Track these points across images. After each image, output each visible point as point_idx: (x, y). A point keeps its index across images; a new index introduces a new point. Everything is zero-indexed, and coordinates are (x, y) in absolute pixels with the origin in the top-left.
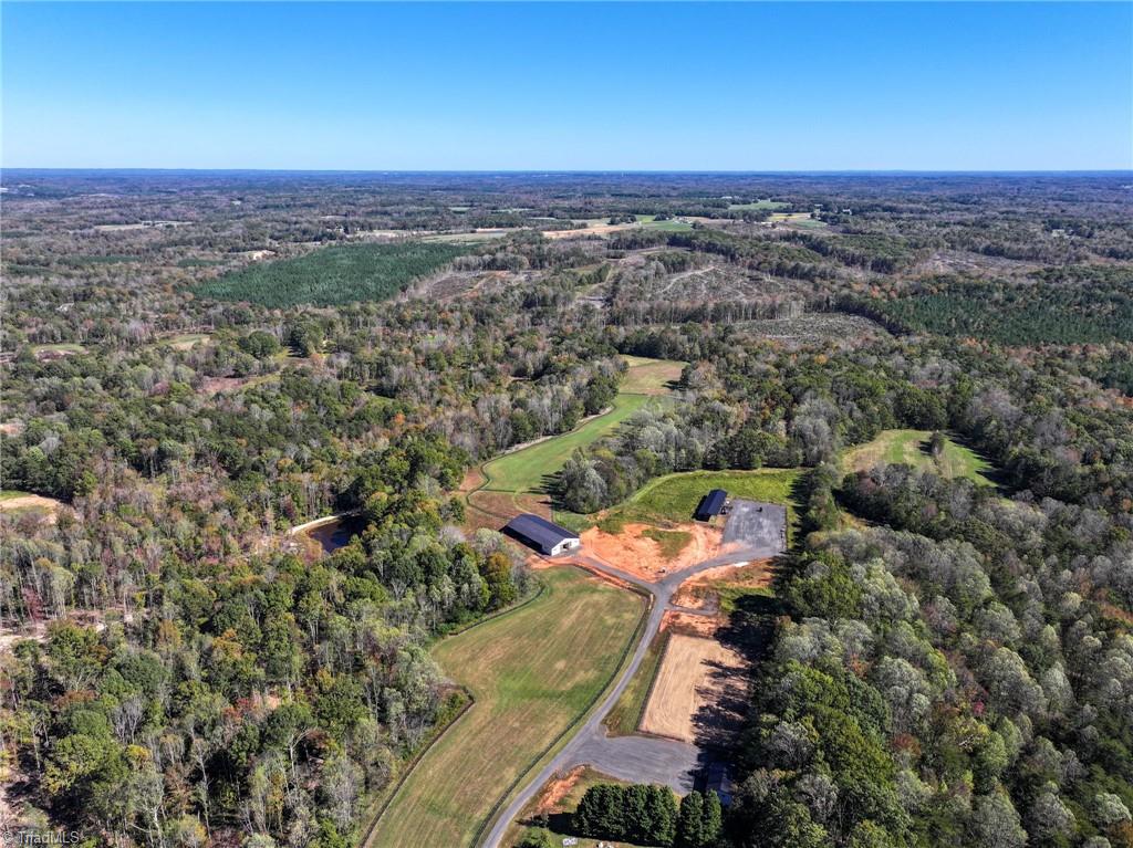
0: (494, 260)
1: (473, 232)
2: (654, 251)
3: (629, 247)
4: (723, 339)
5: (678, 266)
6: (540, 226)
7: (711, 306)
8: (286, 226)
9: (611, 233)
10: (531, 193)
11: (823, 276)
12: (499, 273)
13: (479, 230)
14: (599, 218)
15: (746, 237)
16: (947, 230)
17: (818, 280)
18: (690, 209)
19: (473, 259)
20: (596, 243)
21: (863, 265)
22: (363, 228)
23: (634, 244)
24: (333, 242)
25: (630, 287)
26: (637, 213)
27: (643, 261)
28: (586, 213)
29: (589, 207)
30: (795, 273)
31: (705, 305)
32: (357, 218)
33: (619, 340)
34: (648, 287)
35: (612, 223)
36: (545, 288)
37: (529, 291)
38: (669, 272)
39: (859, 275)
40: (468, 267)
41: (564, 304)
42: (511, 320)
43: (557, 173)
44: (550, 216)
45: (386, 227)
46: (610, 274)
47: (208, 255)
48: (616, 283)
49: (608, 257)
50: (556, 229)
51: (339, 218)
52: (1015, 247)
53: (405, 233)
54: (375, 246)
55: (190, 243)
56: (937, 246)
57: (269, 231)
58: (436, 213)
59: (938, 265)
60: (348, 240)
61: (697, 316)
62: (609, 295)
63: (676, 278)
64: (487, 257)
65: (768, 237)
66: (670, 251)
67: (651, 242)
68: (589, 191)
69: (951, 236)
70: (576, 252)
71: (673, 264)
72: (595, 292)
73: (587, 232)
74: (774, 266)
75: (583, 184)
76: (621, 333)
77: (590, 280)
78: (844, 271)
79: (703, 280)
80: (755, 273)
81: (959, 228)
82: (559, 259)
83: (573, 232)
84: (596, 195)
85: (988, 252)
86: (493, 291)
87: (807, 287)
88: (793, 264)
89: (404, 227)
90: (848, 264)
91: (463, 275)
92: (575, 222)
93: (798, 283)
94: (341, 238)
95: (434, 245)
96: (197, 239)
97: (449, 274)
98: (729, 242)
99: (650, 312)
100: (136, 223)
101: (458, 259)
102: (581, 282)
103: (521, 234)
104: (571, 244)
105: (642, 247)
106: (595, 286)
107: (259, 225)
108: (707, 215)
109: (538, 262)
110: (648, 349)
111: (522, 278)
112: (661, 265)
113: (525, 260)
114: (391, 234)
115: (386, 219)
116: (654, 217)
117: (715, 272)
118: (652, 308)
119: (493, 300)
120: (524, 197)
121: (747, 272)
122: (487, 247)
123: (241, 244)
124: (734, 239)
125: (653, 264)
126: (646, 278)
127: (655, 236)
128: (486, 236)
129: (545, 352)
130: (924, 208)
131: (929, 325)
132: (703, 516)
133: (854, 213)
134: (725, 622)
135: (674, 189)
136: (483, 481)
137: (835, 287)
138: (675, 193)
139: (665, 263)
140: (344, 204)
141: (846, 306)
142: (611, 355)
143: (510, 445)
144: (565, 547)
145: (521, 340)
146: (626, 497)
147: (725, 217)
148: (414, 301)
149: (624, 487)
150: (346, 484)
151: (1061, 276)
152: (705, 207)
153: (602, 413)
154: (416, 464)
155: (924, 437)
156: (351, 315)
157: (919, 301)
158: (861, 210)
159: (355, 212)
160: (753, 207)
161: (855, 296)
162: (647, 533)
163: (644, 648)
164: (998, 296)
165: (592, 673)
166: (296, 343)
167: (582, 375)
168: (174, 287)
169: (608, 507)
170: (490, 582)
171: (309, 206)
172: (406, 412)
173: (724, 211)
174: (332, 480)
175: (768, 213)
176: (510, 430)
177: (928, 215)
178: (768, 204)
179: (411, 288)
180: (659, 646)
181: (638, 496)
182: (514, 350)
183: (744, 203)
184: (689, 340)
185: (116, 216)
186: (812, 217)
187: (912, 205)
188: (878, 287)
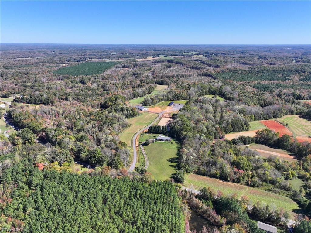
0: (125, 66)
1: (118, 59)
2: (164, 63)
3: (158, 63)
4: (177, 81)
5: (169, 67)
6: (135, 58)
7: (176, 74)
8: (69, 58)
9: (153, 60)
10: (132, 50)
11: (203, 69)
12: (126, 68)
13: (120, 59)
14: (150, 56)
15: (186, 60)
16: (235, 58)
17: (201, 69)
18: (173, 54)
19: (120, 65)
20: (150, 62)
21: (213, 66)
22: (89, 59)
23: (159, 62)
24: (83, 62)
25: (158, 71)
26: (160, 55)
27: (161, 66)
28: (147, 55)
29: (147, 53)
30: (196, 68)
31: (174, 75)
32: (88, 56)
33: (155, 81)
34: (162, 71)
35: (153, 57)
36: (138, 71)
37: (134, 72)
38: (167, 68)
39: (211, 68)
40: (118, 67)
41: (142, 75)
42: (130, 78)
43: (138, 45)
44: (138, 55)
45: (95, 58)
46: (153, 69)
47: (51, 65)
48: (155, 70)
49: (152, 65)
50: (139, 59)
51: (83, 56)
52: (249, 62)
53: (101, 60)
54: (94, 63)
56: (231, 62)
57: (66, 59)
58: (108, 55)
59: (231, 66)
60: (86, 61)
61: (173, 77)
62: (153, 73)
63: (168, 69)
64: (123, 65)
65: (191, 60)
66: (167, 63)
67: (163, 61)
68: (148, 49)
69: (235, 60)
70: (145, 64)
71: (168, 66)
72: (149, 73)
73: (147, 59)
74: (192, 67)
75: (146, 48)
76: (155, 80)
77: (148, 70)
78: (207, 67)
79: (175, 70)
80: (187, 68)
81: (238, 58)
82: (140, 65)
83: (144, 59)
84: (149, 50)
85: (243, 63)
86: (125, 72)
87: (198, 71)
88: (196, 66)
89: (100, 58)
90: (209, 66)
91: (117, 69)
92: (144, 57)
93: (197, 70)
94: (85, 61)
95: (109, 62)
96: (47, 61)
97: (114, 69)
98: (182, 61)
99: (162, 76)
100: (28, 57)
101: (116, 65)
102: (146, 70)
103: (131, 60)
104: (144, 62)
105: (161, 63)
106: (149, 71)
107: (62, 58)
108: (177, 55)
109: (135, 66)
110: (161, 83)
111: (132, 69)
112: (165, 66)
113: (132, 65)
114: (97, 60)
115: (95, 56)
116: (164, 56)
117: (178, 68)
118: (162, 75)
119: (126, 74)
120: (130, 51)
121: (185, 68)
122: (123, 63)
123: (59, 63)
124: (183, 61)
125: (163, 66)
126: (161, 69)
127: (164, 60)
128: (122, 61)
129: (139, 83)
130: (232, 54)
131: (223, 78)
132: (169, 105)
133: (214, 55)
134: (171, 116)
135: (170, 49)
136: (129, 103)
137: (205, 71)
138: (170, 50)
139: (166, 66)
140: (83, 52)
141: (206, 75)
142: (153, 83)
143: (133, 98)
144: (145, 109)
145: (133, 81)
146: (156, 104)
147: (182, 56)
148: (107, 74)
149: (156, 102)
150: (103, 103)
151: (255, 68)
152: (177, 53)
153: (151, 93)
154: (116, 99)
155: (214, 96)
156: (94, 77)
157: (222, 73)
158: (216, 54)
159: (86, 55)
160: (189, 53)
161: (208, 72)
162: (159, 108)
163: (158, 119)
164: (240, 72)
165: (150, 122)
166: (83, 82)
167: (147, 86)
168: (48, 72)
169: (152, 105)
170: (133, 111)
171: (73, 53)
172: (111, 93)
173: (182, 54)
174: (100, 102)
175: (193, 55)
176: (133, 95)
177: (232, 55)
178: (193, 53)
179: (106, 72)
180: (161, 118)
181: (158, 104)
182: (132, 83)
183: (187, 52)
184: (170, 81)
185: (21, 56)
186: (204, 55)
187: (229, 53)
188: (214, 71)
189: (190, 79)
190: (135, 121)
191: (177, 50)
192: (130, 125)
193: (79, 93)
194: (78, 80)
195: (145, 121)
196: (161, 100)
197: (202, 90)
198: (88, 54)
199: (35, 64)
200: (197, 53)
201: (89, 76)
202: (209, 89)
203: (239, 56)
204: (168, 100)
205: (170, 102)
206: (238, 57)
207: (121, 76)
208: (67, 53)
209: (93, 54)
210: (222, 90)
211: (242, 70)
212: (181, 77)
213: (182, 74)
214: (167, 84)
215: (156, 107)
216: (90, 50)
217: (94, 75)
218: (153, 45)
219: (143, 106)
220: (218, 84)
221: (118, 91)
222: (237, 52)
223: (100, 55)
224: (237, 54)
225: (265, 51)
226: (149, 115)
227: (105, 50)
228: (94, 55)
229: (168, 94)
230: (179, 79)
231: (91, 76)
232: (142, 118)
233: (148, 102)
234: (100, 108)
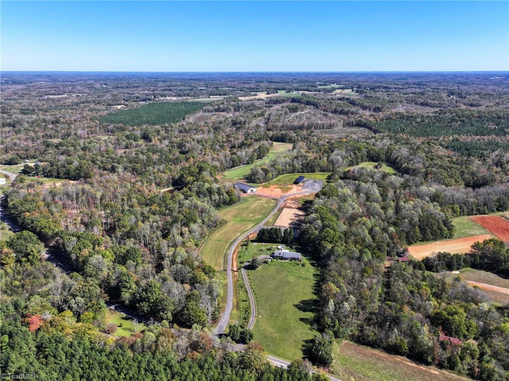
0: (219, 108)
1: (209, 97)
2: (285, 104)
3: (275, 103)
4: (310, 135)
5: (294, 110)
6: (237, 95)
7: (306, 124)
8: (129, 96)
9: (267, 98)
10: (232, 81)
11: (353, 113)
12: (222, 113)
13: (211, 96)
14: (262, 91)
15: (323, 99)
16: (408, 96)
17: (350, 115)
18: (301, 88)
19: (210, 108)
20: (261, 102)
21: (370, 109)
22: (162, 96)
23: (277, 102)
24: (151, 102)
25: (275, 118)
26: (279, 89)
27: (280, 108)
28: (257, 90)
29: (258, 87)
30: (341, 112)
31: (303, 124)
32: (159, 92)
33: (270, 136)
34: (282, 118)
35: (268, 94)
36: (241, 118)
37: (235, 119)
38: (291, 112)
39: (367, 113)
40: (209, 111)
41: (248, 124)
42: (228, 130)
43: (243, 73)
44: (241, 91)
45: (171, 95)
46: (267, 113)
47: (98, 107)
48: (270, 116)
49: (266, 107)
50: (244, 96)
51: (151, 92)
52: (433, 102)
53: (180, 98)
54: (168, 103)
55: (90, 102)
56: (401, 102)
57: (122, 97)
58: (192, 90)
59: (401, 109)
60: (157, 101)
61: (301, 128)
62: (266, 121)
63: (293, 115)
64: (216, 107)
65: (332, 99)
66: (291, 104)
67: (284, 101)
68: (258, 80)
69: (408, 98)
70: (253, 105)
71: (292, 109)
72: (261, 120)
73: (257, 97)
74: (333, 110)
75: (255, 78)
76: (271, 133)
77: (259, 115)
78: (361, 111)
79: (305, 115)
80: (325, 112)
81: (412, 95)
82: (246, 108)
83: (251, 97)
84: (261, 82)
85: (422, 104)
86: (220, 120)
87: (346, 118)
88: (341, 109)
89: (179, 96)
90: (363, 109)
91: (207, 114)
92: (252, 93)
93: (342, 116)
94: (153, 100)
95: (194, 102)
96: (93, 100)
97: (201, 114)
98: (316, 101)
99: (283, 127)
100: (63, 94)
101: (204, 108)
102: (255, 116)
103: (230, 98)
104: (251, 102)
105: (280, 103)
106: (260, 118)
107: (117, 95)
108: (308, 90)
109: (237, 109)
110: (282, 139)
111: (231, 115)
112: (287, 110)
113: (232, 108)
114: (175, 98)
115: (171, 92)
116: (286, 91)
117: (309, 112)
118: (283, 125)
119: (220, 123)
120: (229, 84)
121: (322, 112)
122: (216, 103)
123: (112, 103)
124: (318, 99)
125: (284, 109)
126: (281, 114)
127: (285, 98)
128: (215, 99)
129: (242, 140)
130: (401, 87)
131: (389, 130)
132: (296, 183)
133: (371, 89)
134: (300, 206)
135: (295, 79)
136: (223, 177)
137: (356, 117)
138: (294, 81)
139: (289, 109)
140: (151, 86)
141: (359, 124)
142: (267, 140)
143: (231, 168)
144: (252, 191)
145: (232, 135)
146: (271, 179)
147: (316, 91)
148: (188, 123)
149: (271, 176)
150: (177, 177)
151: (445, 113)
152: (307, 86)
153: (263, 158)
154: (201, 169)
155: (376, 164)
156: (165, 128)
157: (387, 122)
158: (374, 88)
159: (157, 90)
160: (328, 87)
161: (363, 120)
162: (278, 187)
163: (276, 211)
164: (419, 120)
165: (261, 216)
166: (146, 137)
167: (256, 146)
168: (90, 119)
169: (265, 182)
170: (229, 195)
171: (136, 87)
172: (193, 157)
173: (316, 88)
174: (172, 175)
175: (334, 89)
176: (231, 162)
177: (401, 90)
178: (335, 86)
179: (187, 119)
180: (281, 210)
181: (276, 179)
182: (230, 139)
183: (325, 86)
184: (297, 135)
185: (53, 92)
186: (353, 91)
187: (395, 86)
188: (373, 117)
189: (331, 132)
190: (233, 213)
191: (306, 82)
192: (223, 223)
193: (137, 157)
194: (138, 133)
195: (251, 215)
196: (281, 172)
197: (355, 154)
198: (160, 88)
199: (72, 105)
200: (341, 86)
201: (158, 127)
202: (368, 152)
203: (413, 91)
204: (293, 172)
205: (297, 176)
206: (414, 93)
207: (212, 127)
208: (127, 87)
209: (167, 88)
210: (391, 154)
211: (423, 116)
212: (315, 128)
213: (317, 124)
214: (291, 141)
215: (272, 187)
216: (163, 82)
217: (167, 125)
218: (267, 74)
219: (249, 184)
220: (382, 143)
221: (204, 155)
222: (410, 84)
223: (180, 90)
224: (409, 87)
225: (457, 83)
226: (258, 201)
227: (189, 81)
228: (170, 90)
229: (293, 161)
230: (312, 132)
231: (161, 127)
232: (247, 208)
233: (257, 177)
234: (171, 186)
